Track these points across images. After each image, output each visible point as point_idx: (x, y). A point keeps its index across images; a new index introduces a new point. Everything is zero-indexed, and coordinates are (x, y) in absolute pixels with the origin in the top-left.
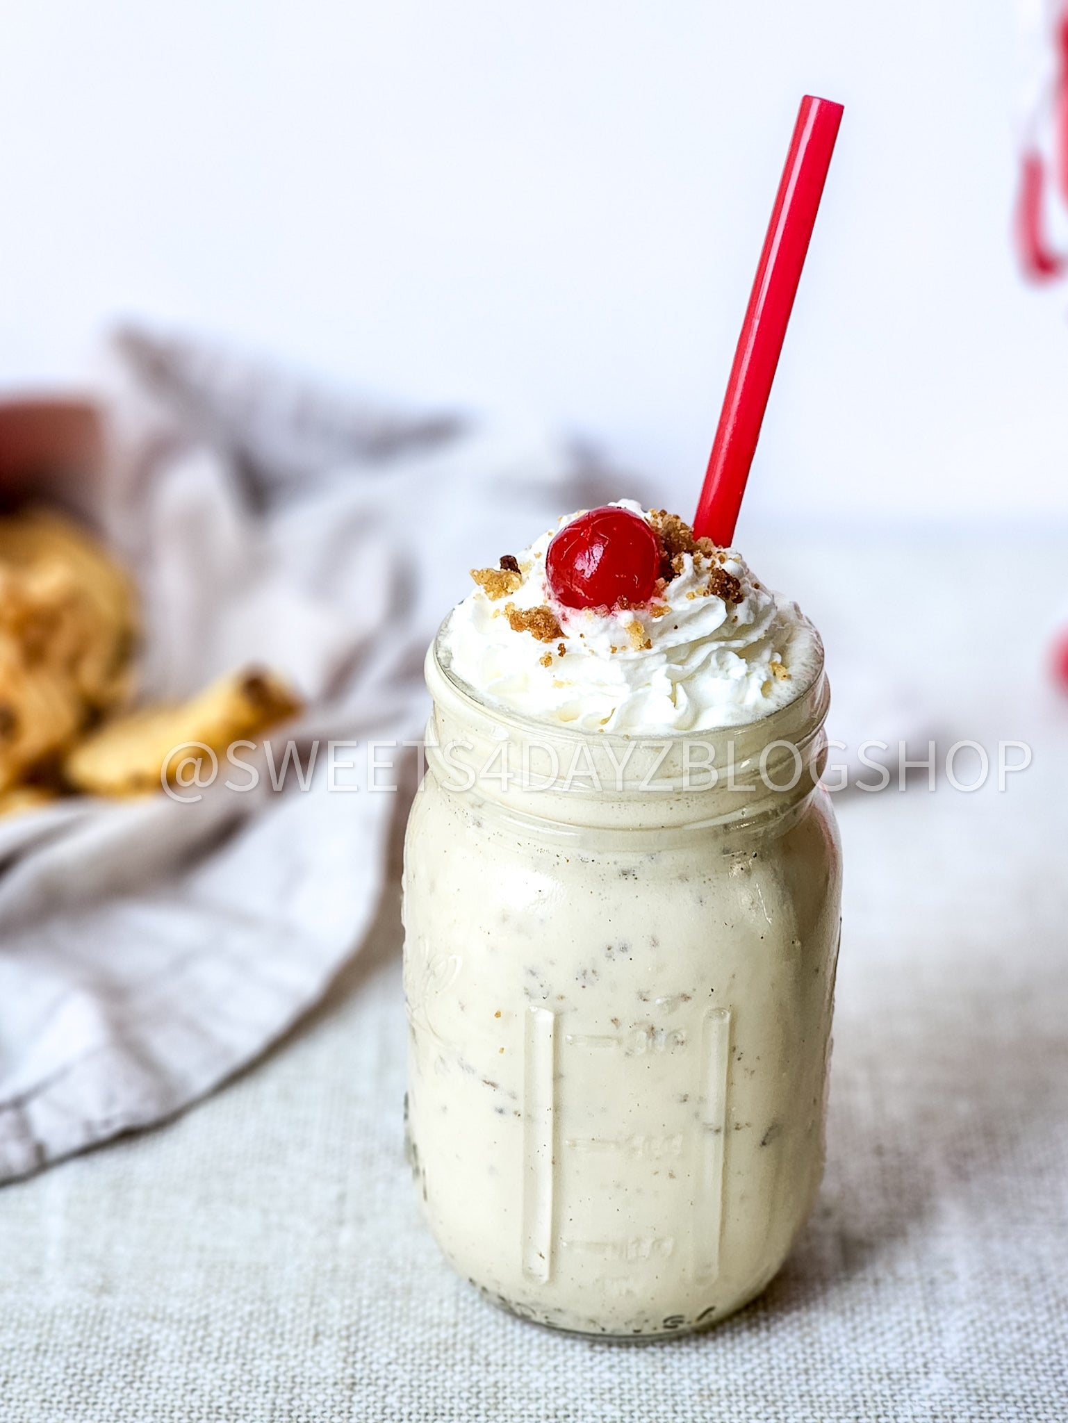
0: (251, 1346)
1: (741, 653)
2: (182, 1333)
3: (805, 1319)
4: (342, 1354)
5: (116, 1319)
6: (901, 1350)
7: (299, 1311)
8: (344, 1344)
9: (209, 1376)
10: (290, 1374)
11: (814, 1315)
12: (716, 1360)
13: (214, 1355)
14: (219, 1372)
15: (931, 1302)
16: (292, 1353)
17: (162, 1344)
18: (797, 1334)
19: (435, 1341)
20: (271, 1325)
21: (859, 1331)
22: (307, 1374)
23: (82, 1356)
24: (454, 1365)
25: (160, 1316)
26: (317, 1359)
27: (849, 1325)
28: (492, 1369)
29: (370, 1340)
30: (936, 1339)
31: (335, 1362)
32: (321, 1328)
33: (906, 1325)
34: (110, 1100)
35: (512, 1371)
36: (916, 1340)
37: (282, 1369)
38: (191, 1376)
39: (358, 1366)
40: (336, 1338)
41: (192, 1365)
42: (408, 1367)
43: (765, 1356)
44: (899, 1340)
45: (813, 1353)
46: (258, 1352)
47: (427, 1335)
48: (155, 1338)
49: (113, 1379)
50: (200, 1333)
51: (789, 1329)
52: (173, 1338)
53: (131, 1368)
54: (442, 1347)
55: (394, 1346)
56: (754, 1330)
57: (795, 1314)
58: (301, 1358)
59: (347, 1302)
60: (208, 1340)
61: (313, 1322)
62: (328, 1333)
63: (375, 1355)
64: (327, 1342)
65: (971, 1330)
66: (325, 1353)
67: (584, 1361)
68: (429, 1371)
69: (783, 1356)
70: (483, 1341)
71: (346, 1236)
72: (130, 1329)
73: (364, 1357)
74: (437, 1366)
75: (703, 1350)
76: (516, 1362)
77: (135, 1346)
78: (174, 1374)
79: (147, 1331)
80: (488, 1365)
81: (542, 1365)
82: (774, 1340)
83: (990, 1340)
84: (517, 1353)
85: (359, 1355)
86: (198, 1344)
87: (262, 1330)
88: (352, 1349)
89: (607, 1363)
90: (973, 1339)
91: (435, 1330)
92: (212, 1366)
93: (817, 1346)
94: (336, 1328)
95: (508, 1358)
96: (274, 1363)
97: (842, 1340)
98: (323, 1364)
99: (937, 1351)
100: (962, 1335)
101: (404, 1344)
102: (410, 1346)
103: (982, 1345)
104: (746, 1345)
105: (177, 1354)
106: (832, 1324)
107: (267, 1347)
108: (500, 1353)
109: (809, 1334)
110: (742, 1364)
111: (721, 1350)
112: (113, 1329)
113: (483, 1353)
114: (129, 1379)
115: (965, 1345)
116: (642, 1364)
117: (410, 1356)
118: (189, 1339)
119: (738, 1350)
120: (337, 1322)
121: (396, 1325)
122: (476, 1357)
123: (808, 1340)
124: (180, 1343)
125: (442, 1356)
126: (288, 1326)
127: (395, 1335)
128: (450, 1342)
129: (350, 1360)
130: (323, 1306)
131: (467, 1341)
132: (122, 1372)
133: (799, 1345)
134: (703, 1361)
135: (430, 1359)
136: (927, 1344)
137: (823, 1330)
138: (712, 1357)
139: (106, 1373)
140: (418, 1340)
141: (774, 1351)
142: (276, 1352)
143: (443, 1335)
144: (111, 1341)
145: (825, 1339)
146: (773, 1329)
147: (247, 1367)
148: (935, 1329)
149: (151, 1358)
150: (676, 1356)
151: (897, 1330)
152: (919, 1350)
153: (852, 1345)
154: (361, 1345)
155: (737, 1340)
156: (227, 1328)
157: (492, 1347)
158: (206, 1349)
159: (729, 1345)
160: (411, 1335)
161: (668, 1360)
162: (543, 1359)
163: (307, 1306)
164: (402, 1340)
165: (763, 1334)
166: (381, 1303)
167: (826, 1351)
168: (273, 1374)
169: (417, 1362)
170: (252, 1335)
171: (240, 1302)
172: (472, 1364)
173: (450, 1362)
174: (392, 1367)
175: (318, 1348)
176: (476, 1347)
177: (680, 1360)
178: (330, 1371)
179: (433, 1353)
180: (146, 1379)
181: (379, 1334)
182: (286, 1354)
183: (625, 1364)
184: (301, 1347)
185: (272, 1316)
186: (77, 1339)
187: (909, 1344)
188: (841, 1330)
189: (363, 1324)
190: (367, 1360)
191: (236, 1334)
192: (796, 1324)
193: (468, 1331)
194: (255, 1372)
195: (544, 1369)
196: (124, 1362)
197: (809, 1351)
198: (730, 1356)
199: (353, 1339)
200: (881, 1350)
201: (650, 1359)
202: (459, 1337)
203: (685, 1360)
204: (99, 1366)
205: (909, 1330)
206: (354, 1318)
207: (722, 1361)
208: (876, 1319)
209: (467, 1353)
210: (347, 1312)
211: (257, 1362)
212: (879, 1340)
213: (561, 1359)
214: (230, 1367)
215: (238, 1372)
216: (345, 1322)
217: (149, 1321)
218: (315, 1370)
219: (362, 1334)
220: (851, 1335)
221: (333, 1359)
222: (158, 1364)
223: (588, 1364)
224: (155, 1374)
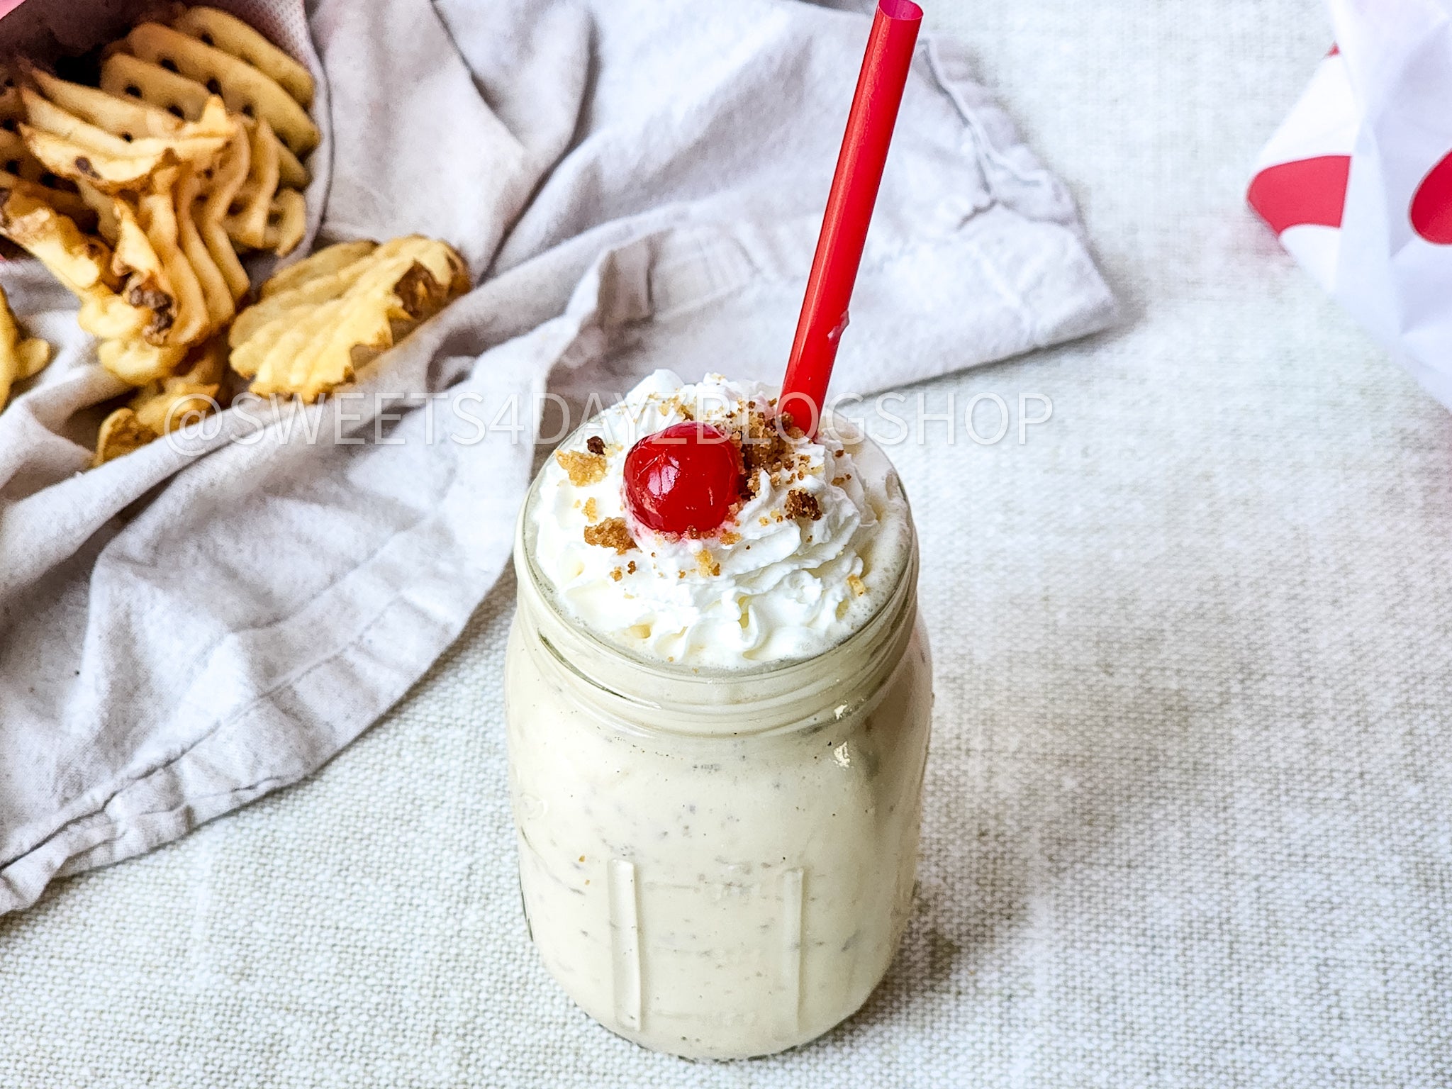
0: (375, 1044)
2: (313, 1026)
3: (887, 1035)
4: (457, 1055)
5: (252, 1009)
6: (971, 1076)
7: (421, 1004)
8: (460, 1044)
9: (335, 1077)
10: (408, 1077)
11: (895, 1029)
12: (799, 1078)
13: (340, 1053)
14: (344, 1073)
15: (1006, 1022)
16: (412, 1053)
17: (294, 1038)
18: (878, 1051)
19: (544, 1043)
20: (394, 1020)
21: (935, 1051)
22: (424, 1078)
23: (220, 1050)
24: (559, 1072)
25: (293, 1007)
26: (433, 1060)
27: (927, 1043)
28: (593, 1078)
29: (484, 1039)
30: (1005, 1066)
31: (451, 1065)
32: (440, 1024)
33: (978, 1046)
34: (258, 762)
35: (611, 1082)
36: (986, 1065)
37: (401, 1072)
38: (318, 1076)
39: (471, 1070)
40: (453, 1037)
41: (320, 1065)
42: (517, 1073)
43: (844, 1076)
44: (971, 1064)
45: (889, 1075)
46: (381, 1050)
47: (537, 1036)
48: (287, 1031)
49: (246, 1078)
50: (329, 1027)
51: (870, 1045)
52: (304, 1033)
53: (263, 1066)
54: (549, 1051)
55: (506, 1047)
56: (838, 1044)
57: (878, 1027)
58: (419, 1059)
59: (467, 994)
60: (336, 1035)
61: (434, 1017)
62: (447, 1030)
63: (488, 1058)
64: (444, 1042)
65: (1038, 1056)
66: (442, 1054)
67: (678, 1073)
68: (535, 1078)
69: (861, 1077)
70: (588, 1046)
71: (472, 915)
72: (265, 1022)
73: (478, 1060)
74: (543, 1072)
75: (788, 1066)
76: (616, 1072)
77: (269, 1041)
78: (302, 1074)
79: (280, 1024)
80: (590, 1073)
81: (639, 1076)
82: (855, 1057)
83: (1055, 1069)
84: (618, 1060)
85: (473, 1057)
86: (327, 1040)
87: (386, 1026)
88: (466, 1050)
89: (699, 1077)
90: (1038, 1068)
91: (545, 1031)
92: (338, 1065)
93: (894, 1066)
94: (454, 1025)
95: (609, 1066)
96: (395, 1064)
97: (918, 1061)
98: (439, 1068)
99: (1004, 1080)
100: (1030, 1062)
101: (515, 1046)
102: (521, 1049)
103: (1047, 1075)
104: (829, 1062)
105: (307, 1051)
106: (911, 1042)
107: (390, 1045)
108: (602, 1060)
109: (888, 1052)
110: (823, 1083)
111: (805, 1066)
112: (250, 1020)
113: (586, 1059)
114: (261, 1079)
115: (1031, 1074)
116: (731, 1079)
117: (519, 1060)
118: (319, 1034)
119: (820, 1068)
120: (456, 1018)
121: (509, 1023)
122: (579, 1064)
123: (886, 1059)
124: (310, 1039)
125: (549, 1061)
126: (411, 1022)
127: (507, 1035)
128: (558, 1044)
129: (464, 1062)
130: (444, 999)
131: (573, 1045)
132: (255, 1071)
133: (877, 1064)
134: (788, 1078)
135: (537, 1064)
136: (996, 1071)
137: (903, 1048)
138: (796, 1073)
139: (240, 1071)
140: (528, 1042)
141: (853, 1070)
142: (397, 1051)
143: (552, 1037)
144: (247, 1034)
145: (901, 1060)
146: (855, 1044)
147: (370, 1068)
148: (1006, 1054)
149: (282, 1055)
150: (763, 1071)
151: (970, 1052)
152: (987, 1077)
153: (926, 1067)
154: (475, 1045)
155: (821, 1056)
156: (354, 1023)
157: (595, 1053)
158: (333, 1046)
159: (813, 1061)
160: (522, 1035)
161: (755, 1076)
162: (641, 1068)
163: (429, 999)
164: (514, 1041)
165: (846, 1050)
166: (498, 997)
167: (901, 1073)
168: (392, 1076)
169: (525, 1067)
170: (377, 1031)
171: (368, 993)
172: (575, 1072)
173: (556, 1068)
174: (502, 1073)
175: (436, 1048)
176: (582, 1052)
177: (766, 1075)
178: (445, 1075)
179: (541, 1057)
180: (276, 1080)
181: (493, 1033)
182: (404, 1054)
183: (715, 1078)
184: (421, 1047)
185: (397, 1009)
186: (217, 1031)
187: (978, 1070)
188: (918, 1049)
189: (479, 1021)
190: (480, 1064)
191: (362, 1029)
192: (878, 1040)
193: (575, 1033)
194: (376, 1074)
195: (641, 1080)
196: (258, 1059)
197: (886, 1072)
198: (812, 1074)
199: (469, 1038)
200: (952, 1075)
201: (739, 1074)
202: (566, 1039)
203: (771, 1077)
204: (234, 1064)
205: (981, 1055)
206: (472, 1013)
207: (804, 1079)
208: (952, 1038)
209: (572, 1058)
210: (466, 1006)
211: (379, 1063)
212: (952, 1064)
213: (657, 1069)
214: (354, 1067)
215: (361, 1074)
216: (463, 1019)
217: (283, 1012)
218: (432, 1073)
219: (477, 1033)
220: (927, 1056)
221: (449, 1061)
222: (289, 1062)
223: (682, 1076)
224: (286, 1074)
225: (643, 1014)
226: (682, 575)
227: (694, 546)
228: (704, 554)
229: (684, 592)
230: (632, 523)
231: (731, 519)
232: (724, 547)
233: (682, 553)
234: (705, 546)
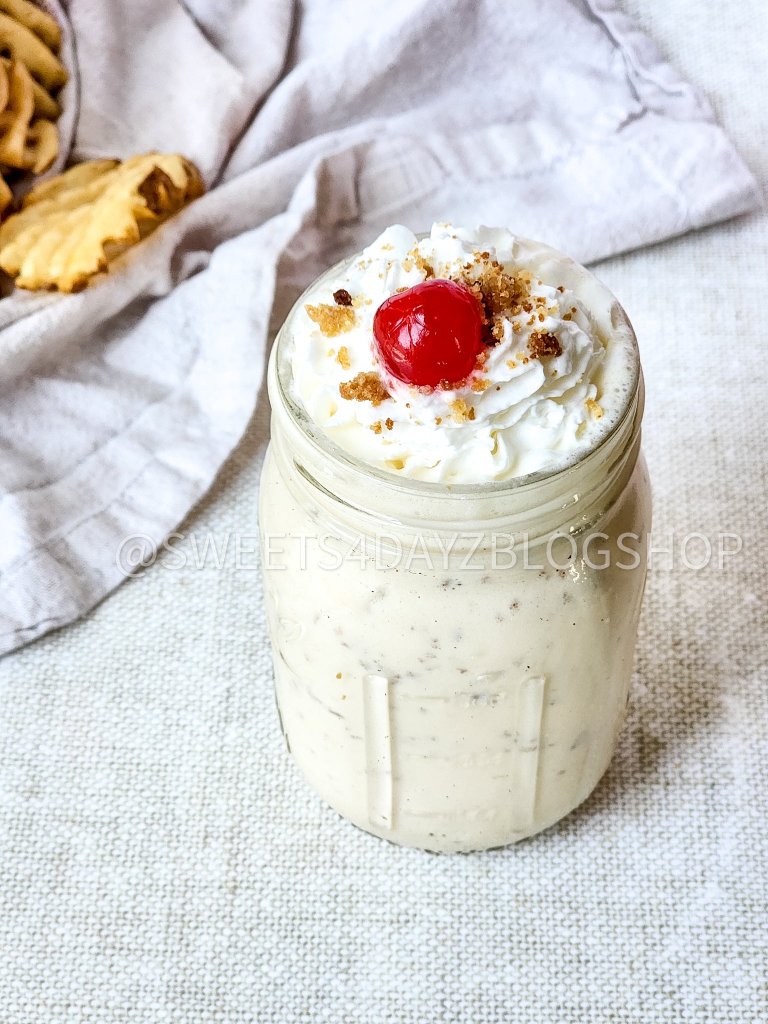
0: (152, 849)
1: (558, 401)
2: (97, 836)
3: (606, 823)
4: (226, 856)
5: (42, 823)
6: (684, 856)
7: (192, 812)
8: (228, 846)
9: (118, 880)
10: (184, 877)
11: (613, 817)
12: (531, 864)
13: (122, 859)
14: (126, 876)
15: (711, 808)
16: (186, 855)
17: (80, 847)
18: (599, 838)
19: (302, 842)
20: (169, 827)
21: (650, 835)
22: (197, 877)
23: (14, 861)
24: (317, 867)
25: (78, 819)
26: (205, 861)
27: (642, 829)
28: (348, 871)
29: (249, 841)
30: (713, 846)
31: (221, 865)
32: (210, 829)
33: (688, 830)
34: (37, 605)
35: (364, 874)
36: (697, 846)
37: (177, 873)
38: (103, 880)
39: (239, 869)
40: (221, 840)
41: (104, 870)
42: (280, 870)
43: (571, 861)
44: (683, 846)
45: (611, 859)
46: (158, 854)
47: (296, 837)
48: (74, 841)
49: (39, 884)
50: (111, 836)
51: (592, 832)
52: (89, 842)
53: (54, 873)
54: (308, 849)
55: (269, 847)
56: (564, 833)
57: (598, 817)
58: (192, 861)
59: (232, 802)
60: (117, 843)
61: (204, 823)
62: (215, 835)
63: (254, 857)
64: (214, 844)
65: (742, 836)
66: (213, 856)
67: (423, 864)
68: (297, 873)
69: (586, 861)
70: (341, 844)
71: (232, 732)
72: (53, 833)
73: (245, 860)
74: (304, 868)
75: (520, 854)
76: (368, 865)
77: (58, 850)
78: (89, 879)
79: (67, 834)
80: (345, 867)
81: (389, 868)
82: (579, 844)
83: (758, 847)
84: (369, 855)
85: (240, 857)
86: (109, 847)
87: (162, 832)
88: (234, 851)
89: (441, 867)
90: (743, 847)
91: (303, 832)
92: (120, 870)
93: (614, 850)
94: (222, 829)
95: (362, 860)
96: (171, 866)
97: (636, 845)
98: (211, 868)
99: (713, 859)
100: (735, 842)
101: (277, 846)
102: (282, 848)
103: (751, 853)
104: (556, 849)
105: (92, 858)
106: (628, 828)
107: (166, 849)
108: (355, 855)
109: (608, 838)
110: (552, 868)
111: (535, 854)
112: (40, 833)
113: (341, 855)
114: (52, 884)
115: (737, 853)
116: (471, 868)
117: (281, 858)
118: (102, 842)
119: (549, 854)
120: (223, 823)
121: (271, 826)
122: (335, 860)
123: (607, 844)
124: (95, 847)
125: (308, 858)
126: (183, 828)
127: (270, 836)
128: (315, 843)
129: (233, 862)
130: (212, 807)
131: (328, 843)
132: (47, 878)
133: (600, 850)
134: (521, 865)
135: (298, 861)
136: (706, 851)
137: (621, 834)
138: (528, 860)
139: (34, 878)
140: (289, 842)
141: (578, 855)
142: (172, 855)
143: (309, 837)
144: (38, 845)
145: (621, 844)
146: (578, 833)
147: (149, 871)
148: (713, 835)
149: (70, 863)
150: (499, 860)
151: (681, 835)
152: (698, 857)
153: (643, 850)
154: (242, 846)
155: (549, 844)
156: (133, 831)
157: (348, 849)
158: (115, 853)
159: (542, 849)
160: (283, 836)
161: (491, 864)
162: (390, 861)
163: (199, 807)
164: (275, 842)
165: (571, 838)
166: (259, 803)
167: (622, 856)
168: (169, 877)
169: (287, 864)
170: (154, 837)
171: (144, 804)
172: (331, 867)
173: (314, 864)
174: (267, 870)
175: (207, 850)
176: (336, 849)
177: (501, 863)
178: (217, 874)
179: (301, 854)
180: (66, 884)
181: (257, 835)
182: (180, 857)
183: (456, 868)
184: (193, 850)
185: (170, 817)
186: (11, 844)
187: (690, 851)
188: (635, 835)
189: (244, 825)
190: (247, 863)
191: (140, 836)
192: (598, 828)
193: (330, 832)
194: (155, 876)
195: (390, 872)
196: (49, 867)
197: (607, 856)
198: (542, 860)
199: (236, 841)
200: (667, 856)
201: (477, 863)
202: (322, 838)
203: (506, 864)
204: (28, 872)
205: (692, 838)
206: (237, 819)
207: (536, 865)
208: (664, 823)
209: (328, 854)
210: (231, 812)
211: (157, 866)
212: (666, 846)
213: (404, 861)
214: (135, 870)
215: (141, 876)
216: (230, 824)
217: (69, 824)
218: (204, 873)
219: (243, 835)
220: (643, 840)
221: (219, 861)
222: (76, 869)
223: (427, 867)
224: (74, 879)
225: (394, 814)
226: (439, 421)
227: (447, 396)
228: (457, 403)
229: (440, 436)
230: (385, 376)
231: (480, 367)
232: (476, 393)
233: (436, 402)
234: (458, 395)
